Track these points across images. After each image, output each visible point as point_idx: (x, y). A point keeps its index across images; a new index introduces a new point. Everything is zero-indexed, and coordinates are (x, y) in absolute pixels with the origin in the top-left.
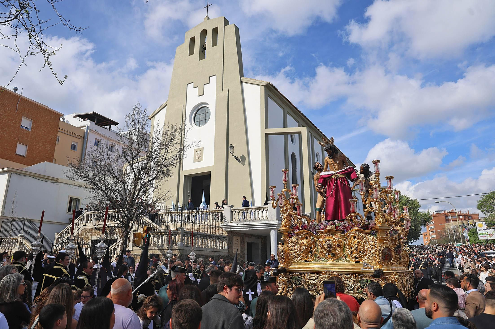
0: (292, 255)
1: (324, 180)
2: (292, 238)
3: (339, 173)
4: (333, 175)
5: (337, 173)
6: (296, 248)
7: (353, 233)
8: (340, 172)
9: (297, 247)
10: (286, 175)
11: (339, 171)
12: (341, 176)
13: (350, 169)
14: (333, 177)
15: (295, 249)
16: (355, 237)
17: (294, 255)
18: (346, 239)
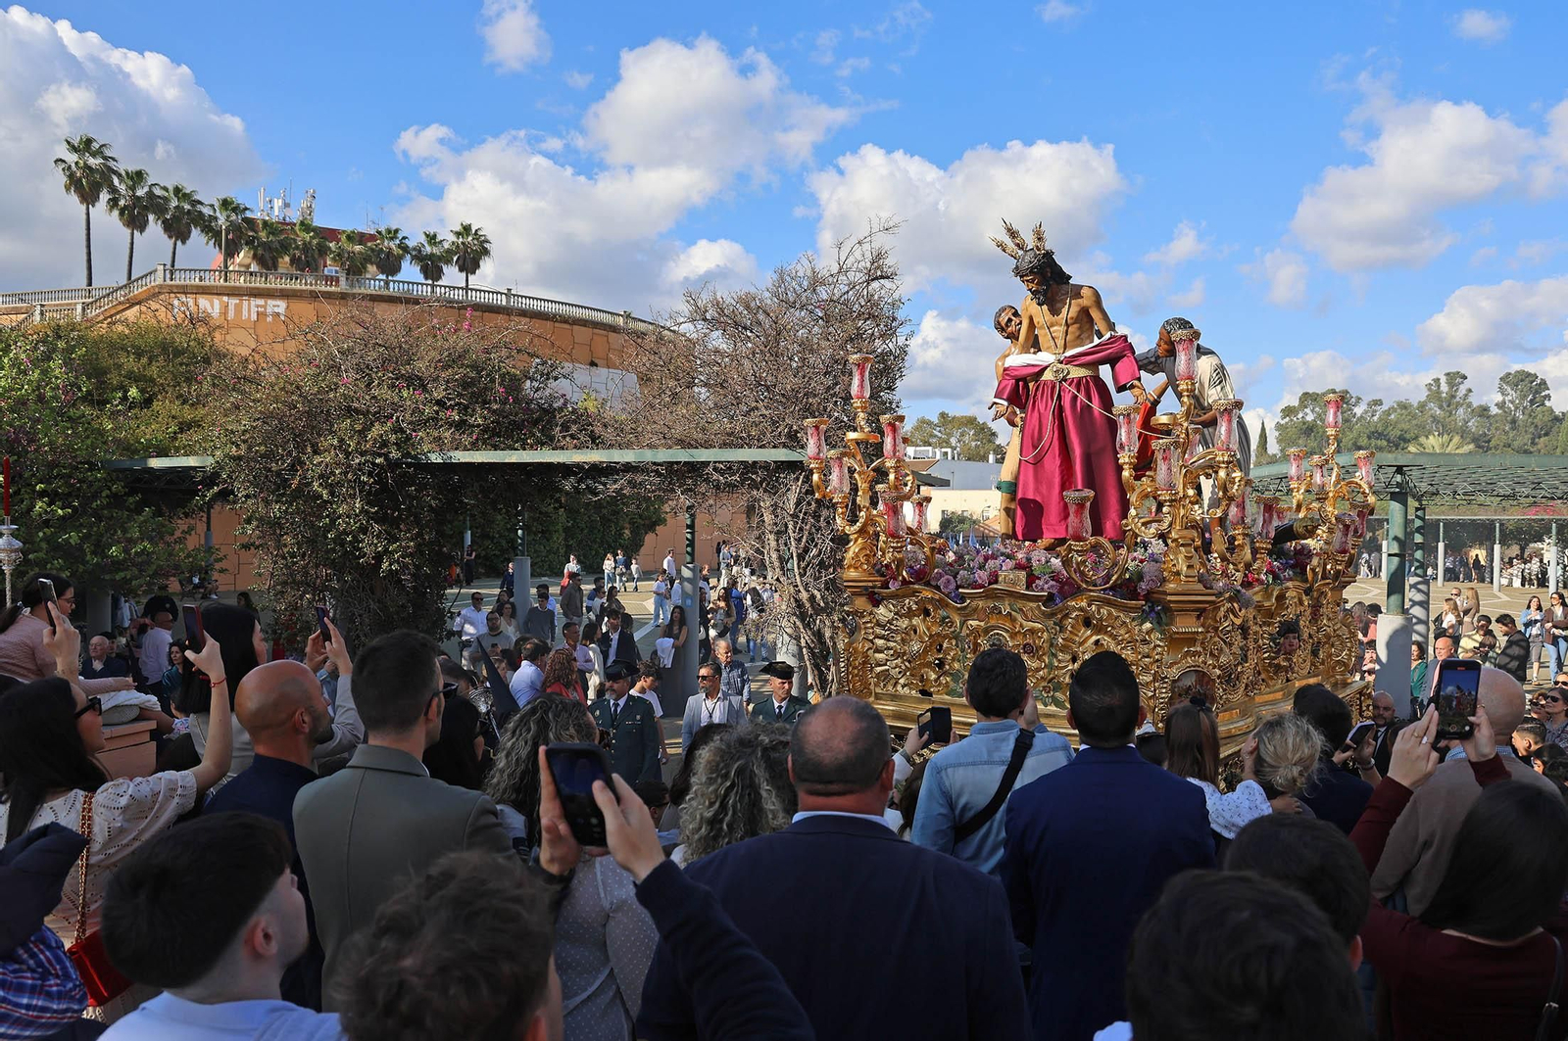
0: (879, 669)
1: (1017, 385)
2: (881, 610)
3: (1070, 360)
4: (1046, 367)
5: (1061, 363)
6: (892, 644)
7: (1081, 609)
8: (1073, 356)
9: (895, 642)
10: (862, 376)
11: (1070, 353)
12: (1077, 373)
13: (1111, 343)
14: (1048, 376)
15: (888, 648)
16: (1087, 623)
17: (887, 667)
18: (1058, 628)
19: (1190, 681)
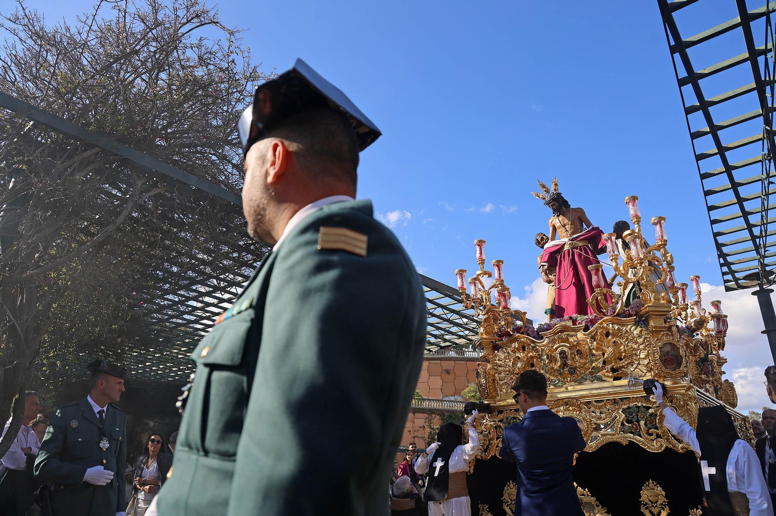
0: (502, 382)
1: (551, 255)
2: (500, 353)
3: (574, 239)
4: (565, 244)
5: (572, 240)
7: (603, 328)
8: (577, 237)
11: (574, 236)
12: (579, 244)
13: (593, 230)
14: (566, 248)
15: (505, 371)
16: (607, 334)
17: (505, 381)
18: (593, 340)
19: (668, 348)
